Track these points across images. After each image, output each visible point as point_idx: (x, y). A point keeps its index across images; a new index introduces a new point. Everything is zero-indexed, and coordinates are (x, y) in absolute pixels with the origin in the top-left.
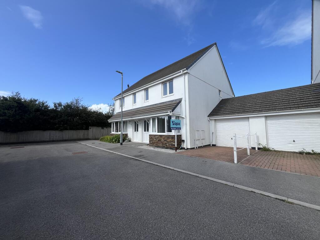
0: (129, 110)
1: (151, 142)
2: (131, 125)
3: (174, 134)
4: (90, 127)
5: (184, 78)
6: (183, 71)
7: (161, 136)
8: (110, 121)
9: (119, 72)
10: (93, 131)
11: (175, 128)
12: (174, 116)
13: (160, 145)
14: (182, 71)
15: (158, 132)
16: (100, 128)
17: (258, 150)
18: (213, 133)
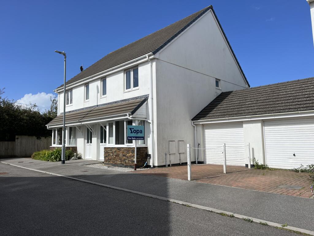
0: (79, 110)
1: (107, 159)
2: (82, 132)
3: (134, 146)
4: (17, 137)
5: (152, 66)
6: (149, 56)
7: (119, 149)
8: (49, 126)
9: (60, 53)
10: (22, 142)
11: (133, 137)
12: (137, 120)
13: (118, 162)
14: (147, 56)
15: (116, 144)
16: (35, 138)
17: (251, 168)
18: (199, 144)
